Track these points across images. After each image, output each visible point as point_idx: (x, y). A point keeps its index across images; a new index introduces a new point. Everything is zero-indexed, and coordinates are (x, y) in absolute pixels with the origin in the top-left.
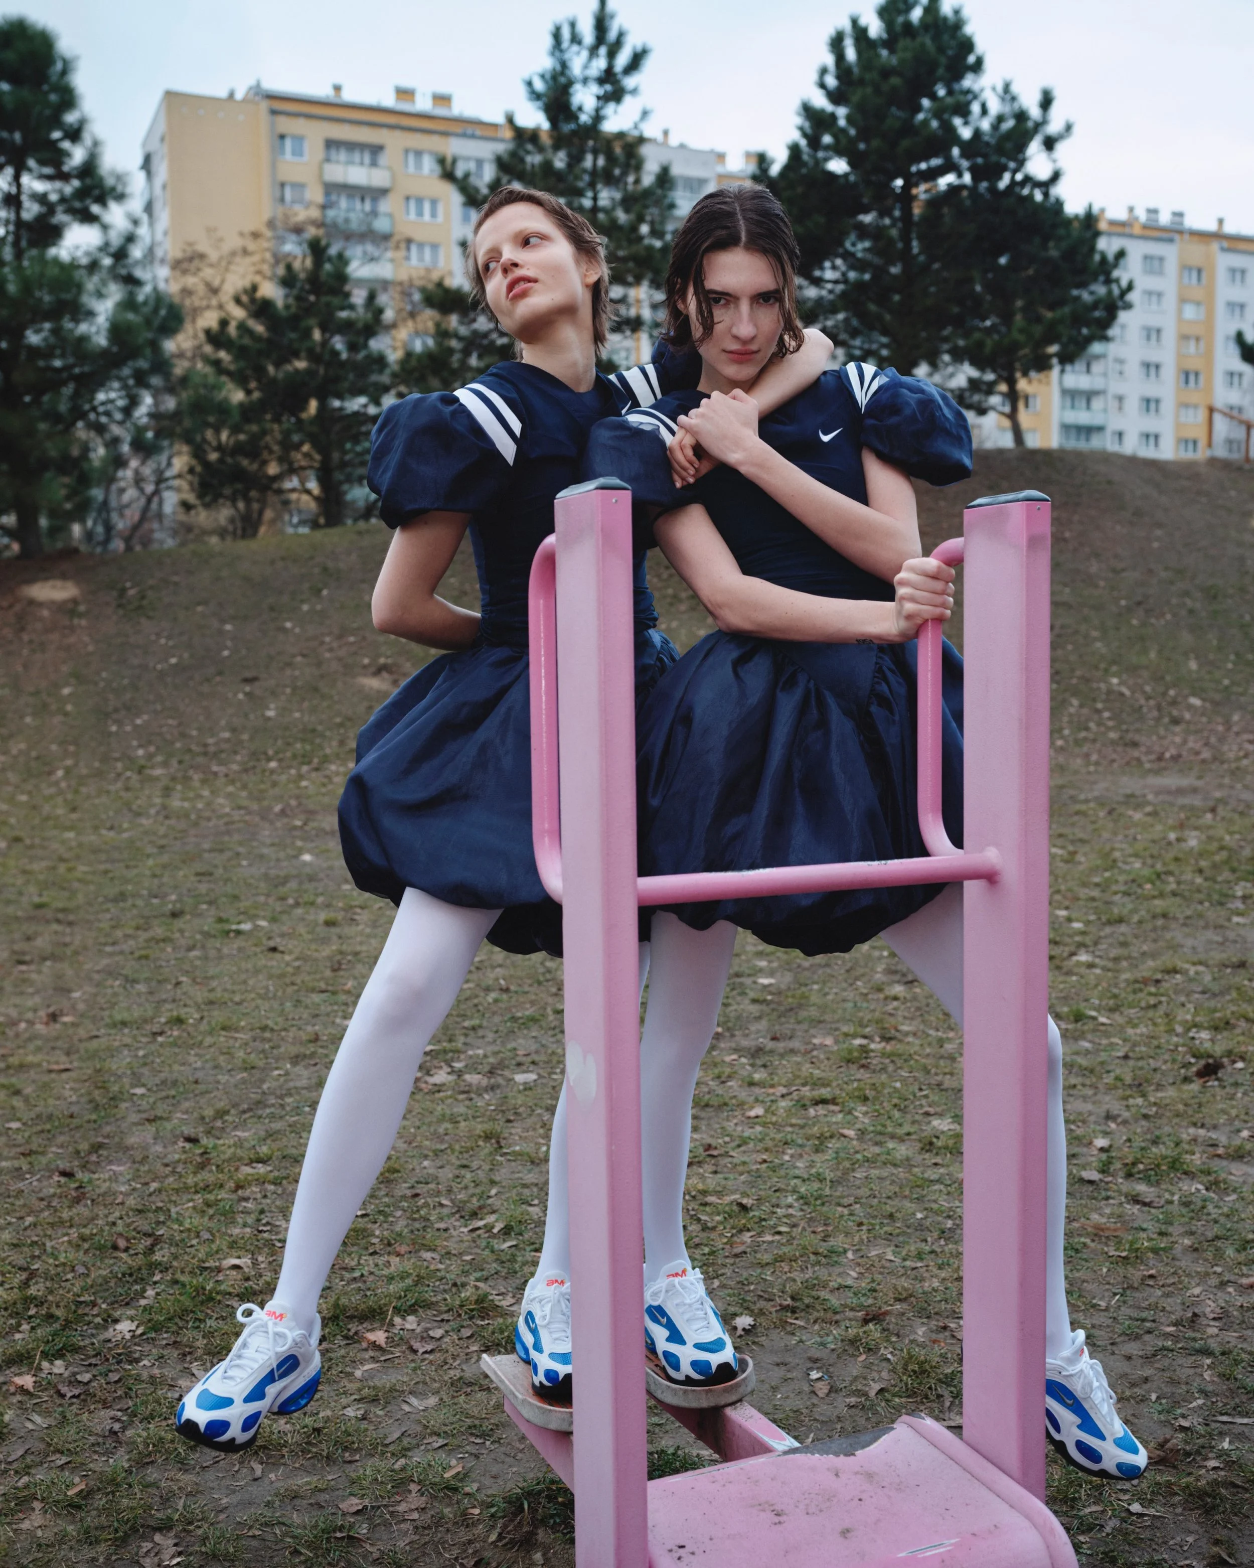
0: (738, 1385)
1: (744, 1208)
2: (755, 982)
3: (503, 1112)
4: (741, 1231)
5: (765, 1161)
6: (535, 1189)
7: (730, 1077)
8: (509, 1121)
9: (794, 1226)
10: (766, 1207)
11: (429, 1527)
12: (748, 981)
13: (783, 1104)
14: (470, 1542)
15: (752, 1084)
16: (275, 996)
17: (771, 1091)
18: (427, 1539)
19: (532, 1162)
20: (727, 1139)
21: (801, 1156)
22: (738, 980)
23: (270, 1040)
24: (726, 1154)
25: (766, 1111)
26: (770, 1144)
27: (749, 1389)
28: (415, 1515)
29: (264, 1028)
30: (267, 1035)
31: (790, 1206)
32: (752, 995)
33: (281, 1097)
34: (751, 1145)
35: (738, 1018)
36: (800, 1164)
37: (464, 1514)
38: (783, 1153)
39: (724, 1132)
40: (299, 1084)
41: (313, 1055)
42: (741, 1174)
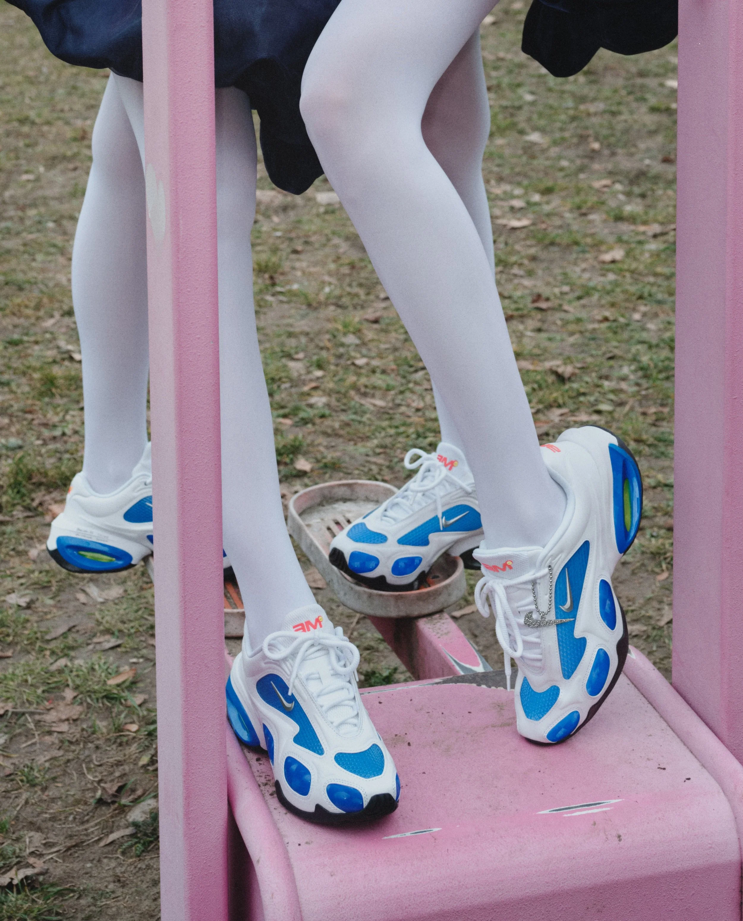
0: (437, 593)
1: (561, 378)
2: (662, 85)
3: (291, 239)
4: (549, 407)
5: (606, 319)
6: (303, 340)
7: (593, 209)
8: (295, 252)
9: (622, 404)
10: (591, 378)
11: (77, 742)
12: (652, 82)
13: (653, 246)
14: (119, 763)
15: (619, 218)
16: (47, 80)
17: (642, 228)
18: (71, 756)
19: (309, 305)
20: (566, 289)
21: (656, 315)
22: (639, 81)
23: (27, 136)
24: (559, 308)
25: (628, 254)
26: (620, 297)
27: (453, 598)
28: (64, 727)
29: (23, 121)
30: (26, 129)
31: (624, 379)
32: (653, 101)
33: (23, 208)
34: (596, 297)
35: (626, 131)
36: (651, 326)
37: (119, 729)
38: (634, 310)
39: (566, 279)
40: (48, 193)
41: (75, 156)
42: (572, 334)
